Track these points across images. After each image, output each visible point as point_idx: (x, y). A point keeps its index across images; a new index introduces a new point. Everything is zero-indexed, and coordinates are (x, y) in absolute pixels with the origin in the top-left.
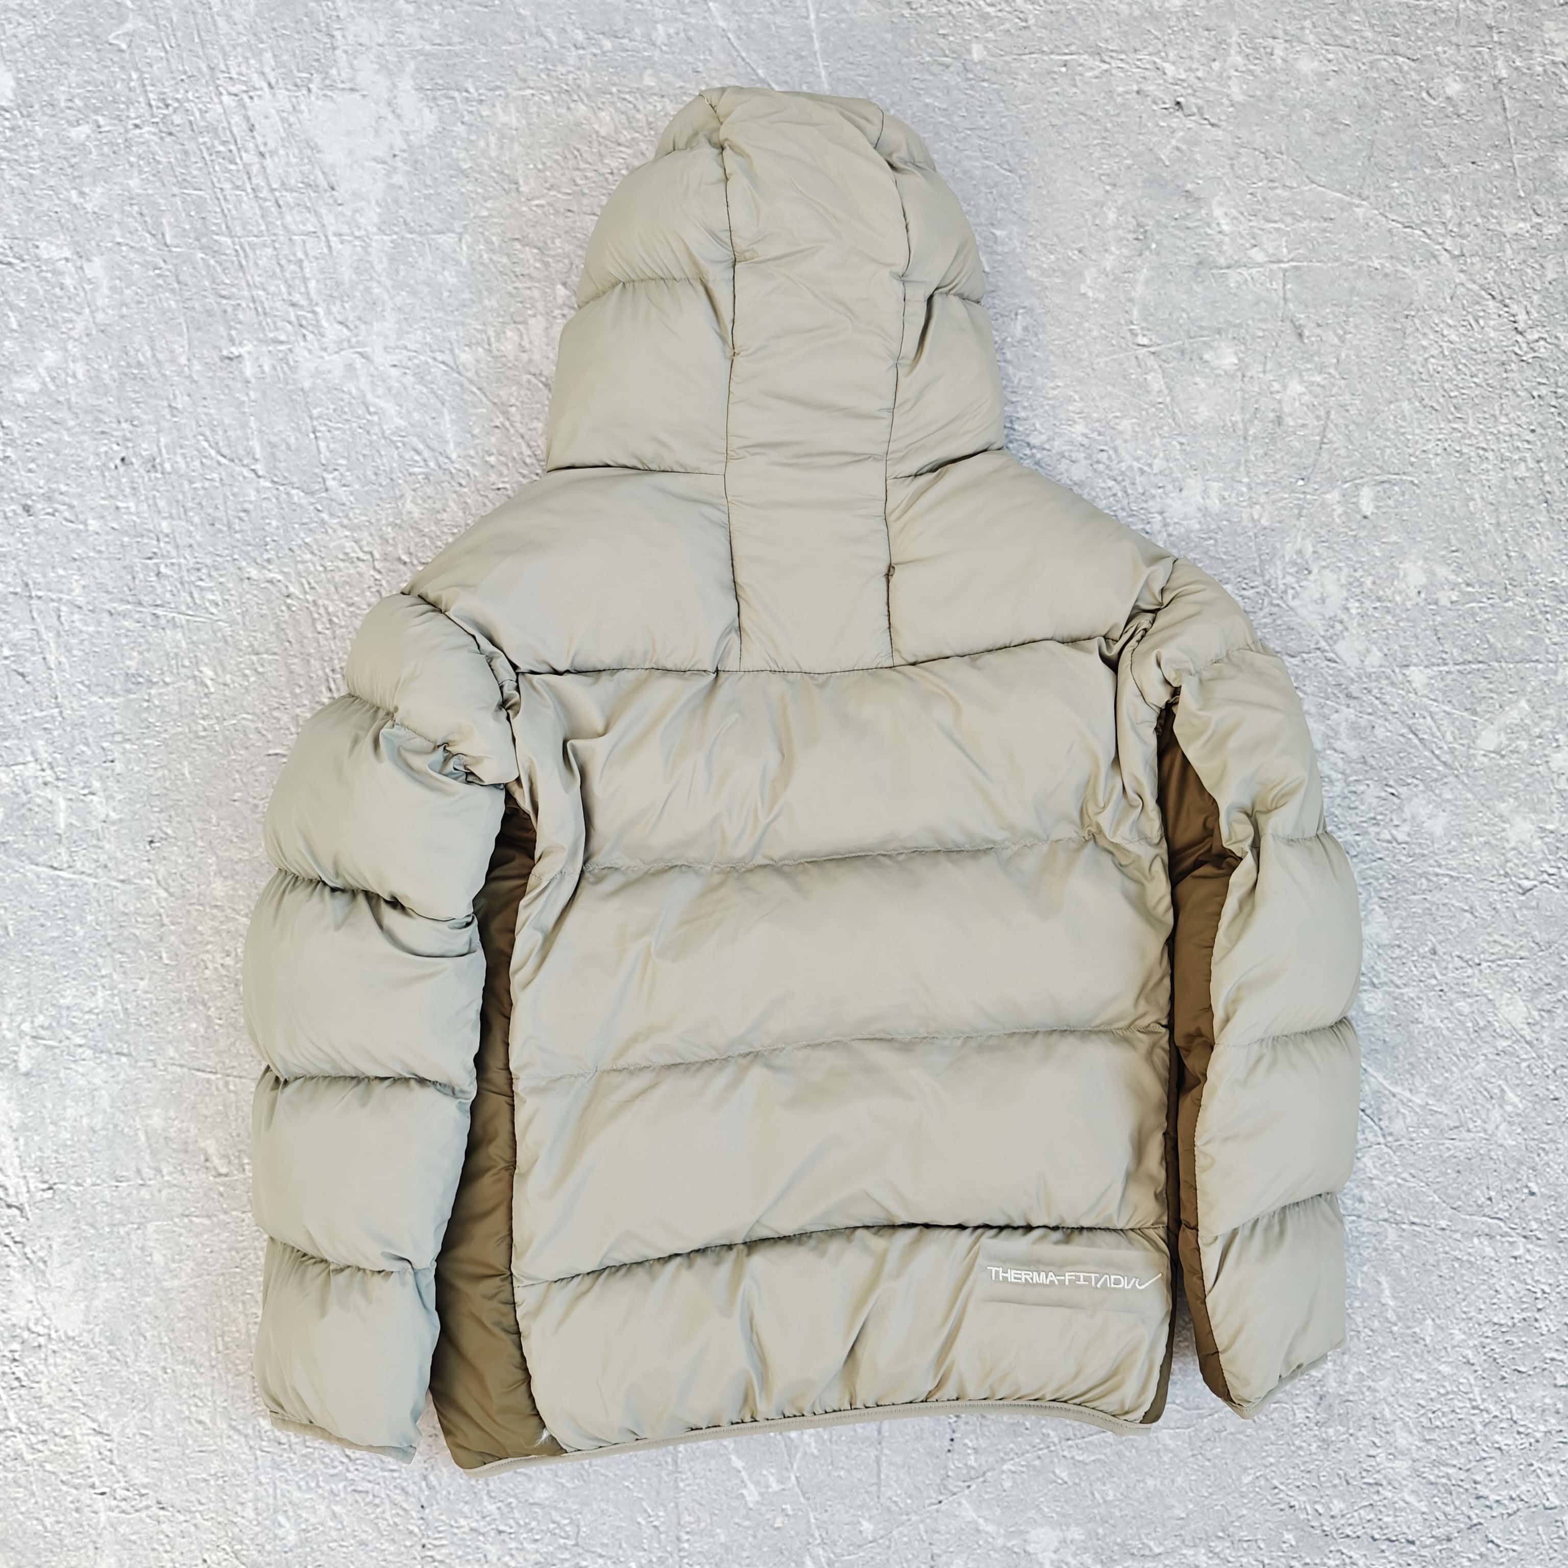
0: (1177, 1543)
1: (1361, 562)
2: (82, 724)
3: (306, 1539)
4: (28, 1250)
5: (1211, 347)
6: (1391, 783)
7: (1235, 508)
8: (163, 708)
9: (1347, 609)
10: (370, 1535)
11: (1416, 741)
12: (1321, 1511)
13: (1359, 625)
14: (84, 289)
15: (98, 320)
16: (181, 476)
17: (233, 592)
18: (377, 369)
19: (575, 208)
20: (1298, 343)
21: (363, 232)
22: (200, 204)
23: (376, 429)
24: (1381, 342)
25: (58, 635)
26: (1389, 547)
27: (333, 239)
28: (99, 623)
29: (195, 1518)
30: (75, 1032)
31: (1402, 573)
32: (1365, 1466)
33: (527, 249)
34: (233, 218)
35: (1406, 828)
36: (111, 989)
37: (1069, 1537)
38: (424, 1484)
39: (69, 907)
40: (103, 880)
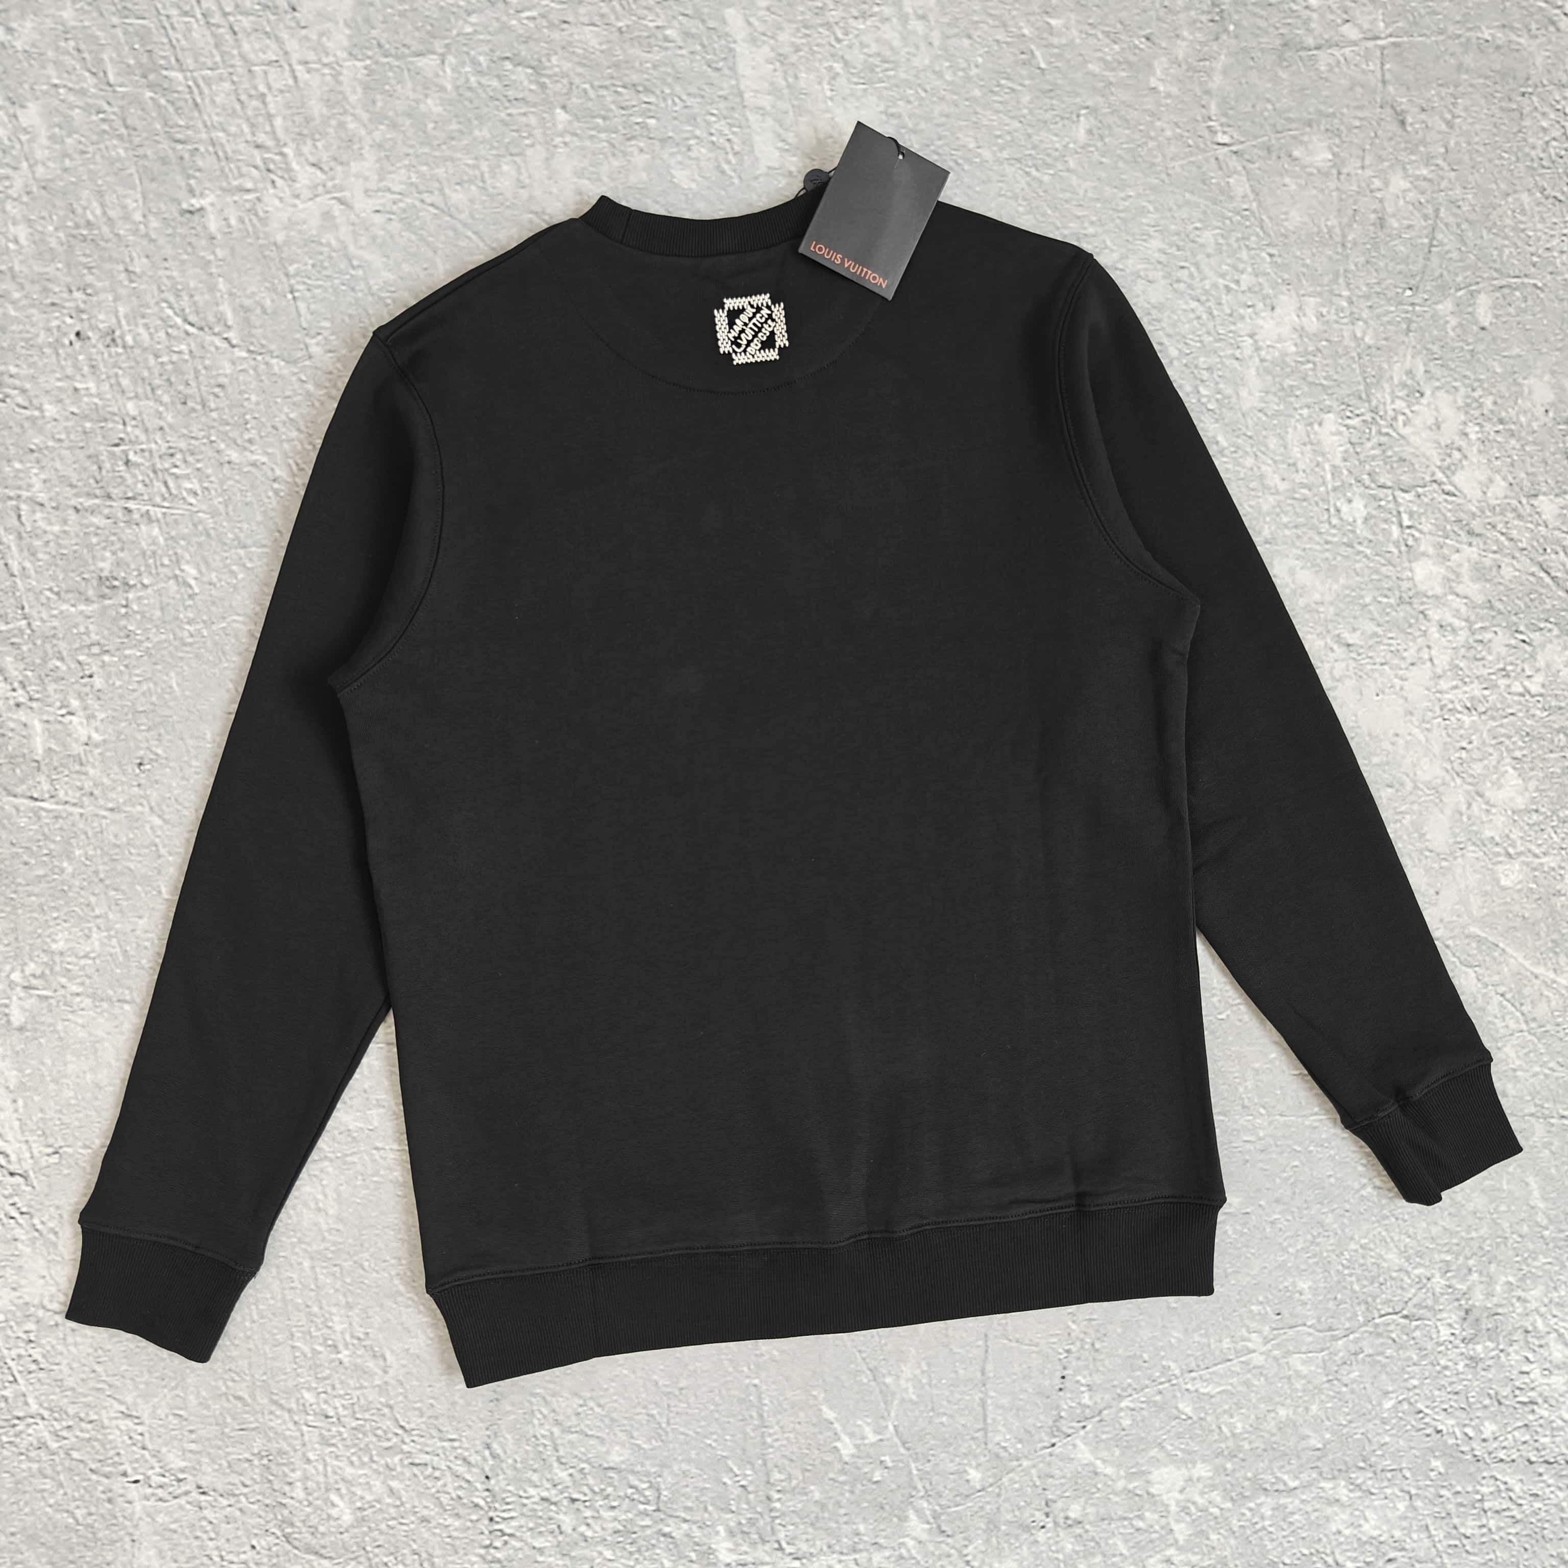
0: (1314, 1475)
1: (1479, 380)
2: (54, 636)
3: (363, 1519)
4: (36, 1221)
5: (1301, 142)
6: (1522, 628)
7: (1336, 326)
8: (142, 613)
9: (1466, 434)
10: (432, 1511)
11: (1547, 580)
12: (1471, 1434)
13: (1480, 452)
14: (19, 140)
15: (37, 175)
16: (145, 349)
17: (213, 479)
18: (358, 216)
19: (570, 19)
20: (1400, 132)
21: (331, 59)
22: (144, 36)
23: (362, 285)
24: (1495, 126)
25: (20, 537)
26: (1511, 361)
27: (299, 68)
28: (65, 522)
29: (239, 1502)
30: (70, 979)
31: (1526, 390)
32: (1517, 1384)
33: (520, 69)
34: (183, 50)
35: (1539, 678)
36: (108, 930)
37: (1196, 1476)
38: (487, 1453)
39: (54, 842)
40: (90, 809)
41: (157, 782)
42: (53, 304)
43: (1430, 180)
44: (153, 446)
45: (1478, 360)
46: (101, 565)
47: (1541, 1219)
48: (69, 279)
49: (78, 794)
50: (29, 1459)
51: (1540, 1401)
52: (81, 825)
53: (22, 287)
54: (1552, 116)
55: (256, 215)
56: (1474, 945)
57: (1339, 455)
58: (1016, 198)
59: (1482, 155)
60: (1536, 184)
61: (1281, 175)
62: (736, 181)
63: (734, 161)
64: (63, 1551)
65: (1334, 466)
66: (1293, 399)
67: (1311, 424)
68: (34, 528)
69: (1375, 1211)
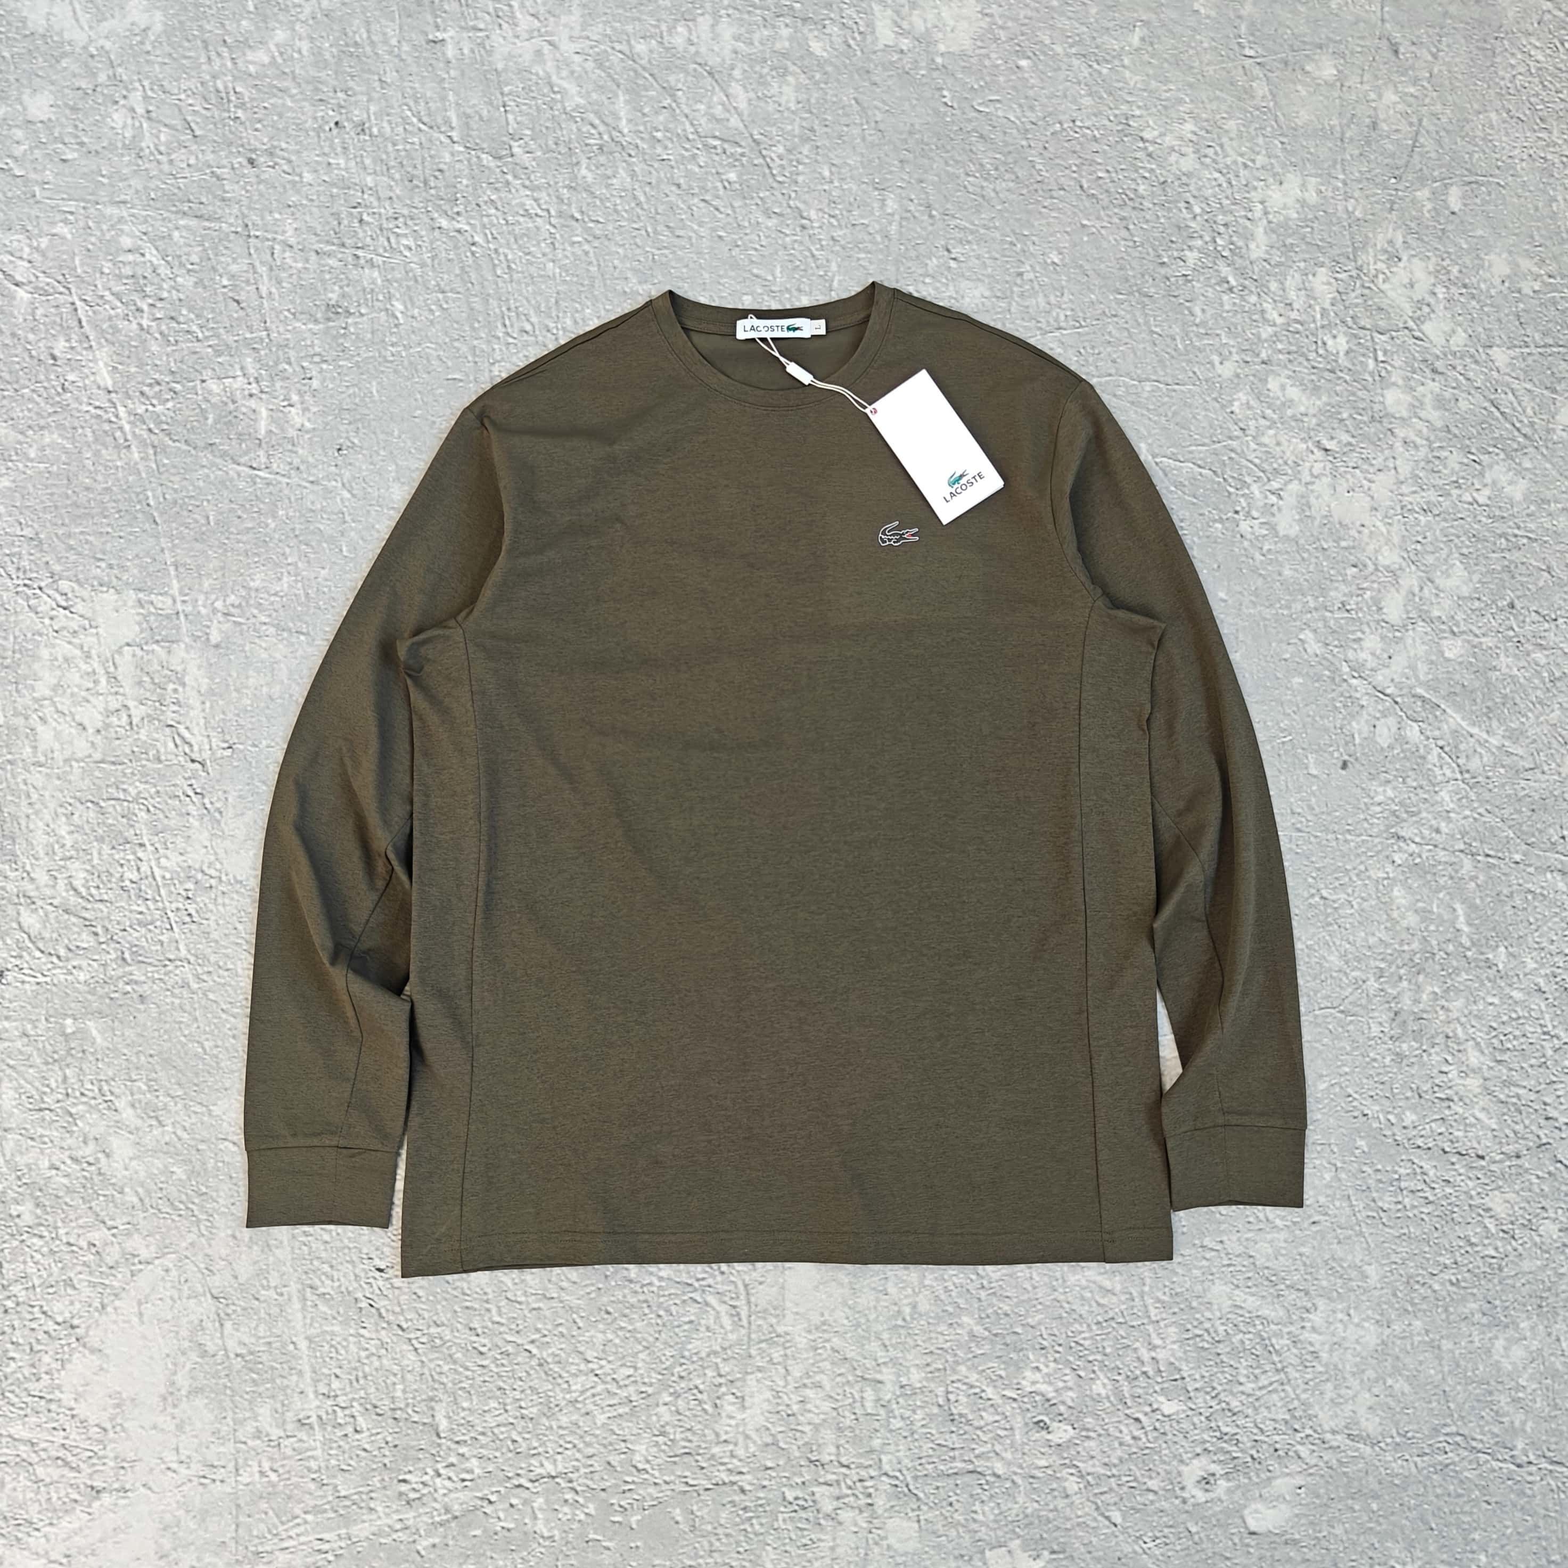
41: (350, 464)
42: (321, 100)
43: (1416, 97)
44: (382, 211)
45: (1448, 237)
46: (330, 295)
47: (1465, 940)
48: (335, 83)
49: (287, 468)
50: (173, 995)
51: (1456, 1098)
52: (286, 492)
53: (299, 85)
54: (1519, 56)
55: (484, 48)
56: (1419, 703)
57: (1328, 301)
58: (1079, 83)
59: (1460, 81)
60: (1503, 106)
61: (1295, 83)
62: (859, 53)
63: (858, 38)
64: (190, 1075)
65: (1323, 309)
66: (1292, 254)
67: (1306, 275)
68: (283, 263)
69: (1321, 918)
